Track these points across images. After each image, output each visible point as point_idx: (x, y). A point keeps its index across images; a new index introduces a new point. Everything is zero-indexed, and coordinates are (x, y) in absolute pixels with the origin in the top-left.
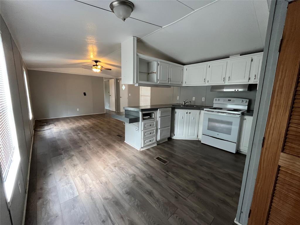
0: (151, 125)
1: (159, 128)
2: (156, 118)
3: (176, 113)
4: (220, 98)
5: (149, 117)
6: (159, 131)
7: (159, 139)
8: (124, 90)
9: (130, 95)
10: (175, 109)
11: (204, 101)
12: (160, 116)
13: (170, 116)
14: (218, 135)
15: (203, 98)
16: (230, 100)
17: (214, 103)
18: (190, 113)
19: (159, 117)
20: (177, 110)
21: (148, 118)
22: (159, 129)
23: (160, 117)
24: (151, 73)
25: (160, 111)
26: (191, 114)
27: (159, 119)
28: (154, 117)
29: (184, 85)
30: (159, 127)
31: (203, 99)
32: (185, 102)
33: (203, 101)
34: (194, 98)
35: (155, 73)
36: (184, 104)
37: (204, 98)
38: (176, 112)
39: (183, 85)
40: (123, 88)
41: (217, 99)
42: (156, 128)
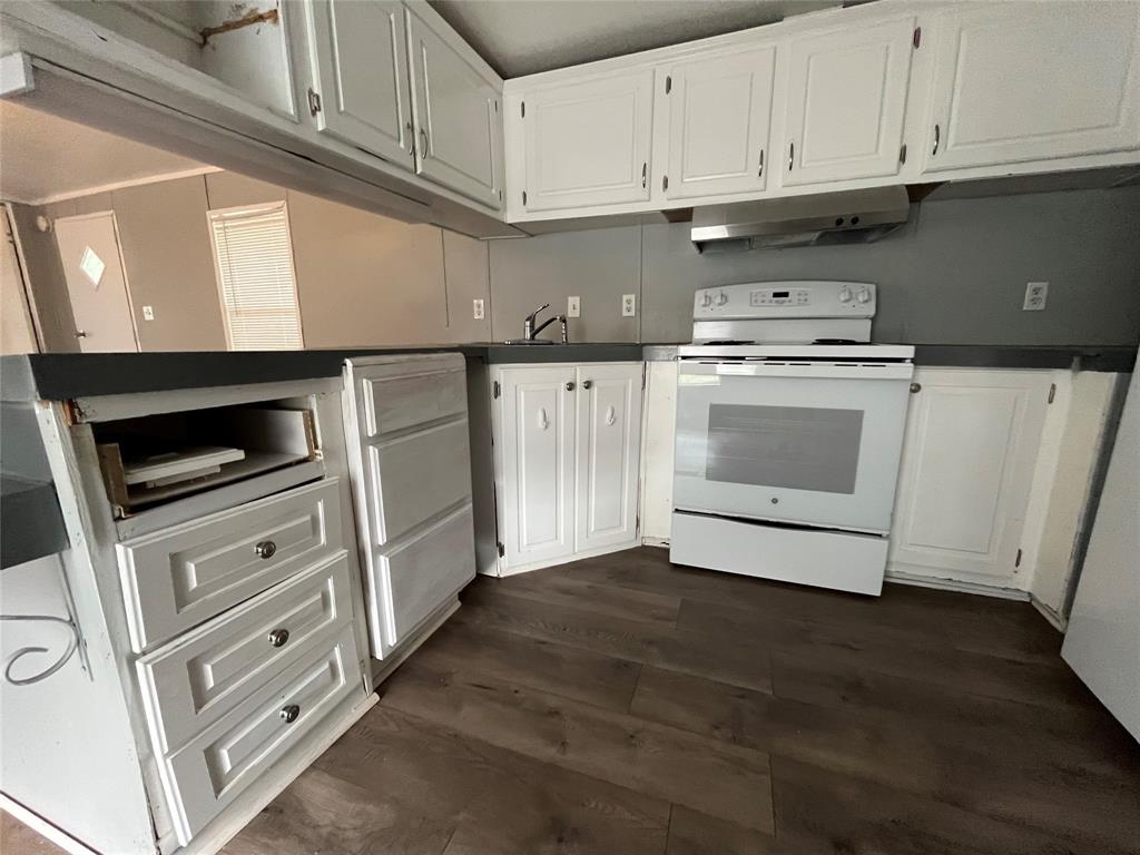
0: (268, 549)
1: (381, 539)
2: (337, 452)
3: (497, 394)
4: (727, 290)
5: (237, 455)
6: (381, 573)
7: (392, 640)
8: (96, 282)
9: (149, 317)
10: (489, 362)
11: (632, 313)
12: (371, 431)
13: (465, 420)
14: (775, 501)
15: (625, 297)
16: (786, 295)
17: (696, 316)
18: (588, 385)
19: (365, 441)
20: (500, 373)
21: (226, 467)
22: (377, 550)
23: (375, 440)
24: (228, 27)
25: (367, 385)
26: (595, 390)
27: (364, 466)
28: (304, 452)
29: (514, 214)
30: (375, 530)
31: (628, 304)
32: (532, 319)
33: (625, 314)
34: (574, 301)
35: (273, 15)
36: (528, 335)
37: (633, 297)
38: (497, 386)
39: (510, 218)
40: (90, 274)
41: (714, 292)
42: (342, 553)
